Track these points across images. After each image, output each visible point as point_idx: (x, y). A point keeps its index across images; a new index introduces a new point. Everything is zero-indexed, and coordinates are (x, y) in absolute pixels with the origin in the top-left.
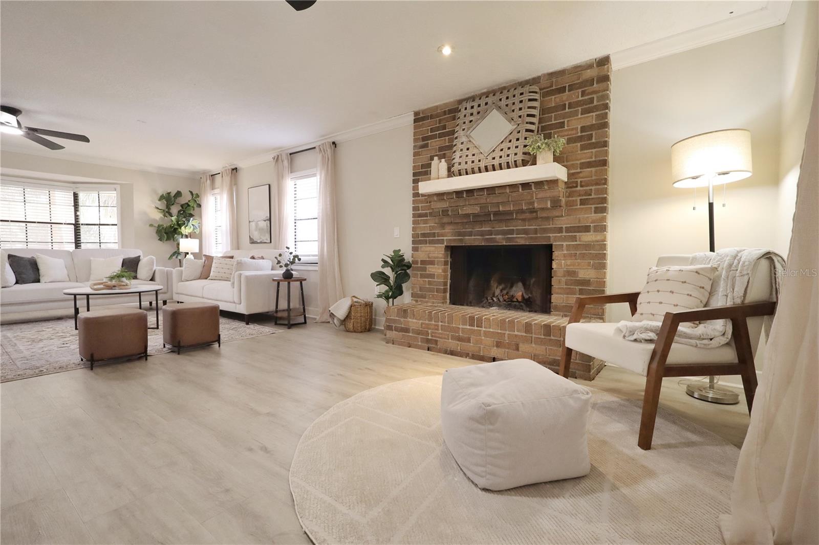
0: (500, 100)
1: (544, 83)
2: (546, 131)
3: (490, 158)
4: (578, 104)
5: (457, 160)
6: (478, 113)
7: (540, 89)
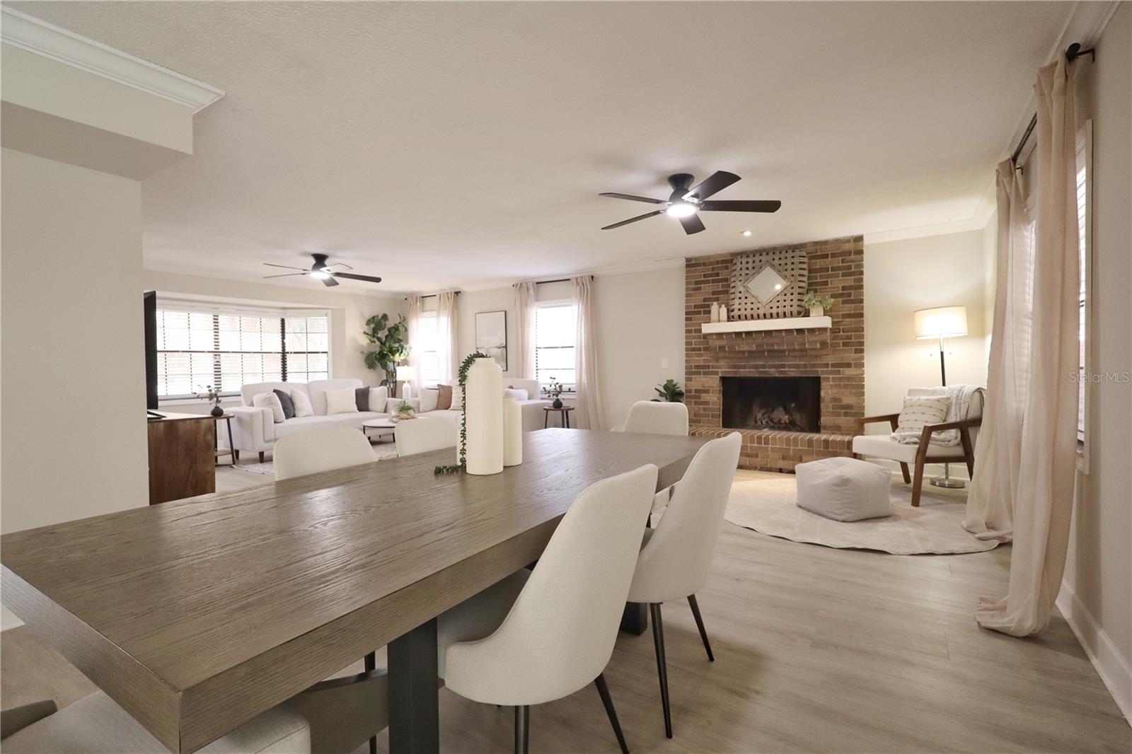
0: (774, 259)
1: (810, 249)
2: (813, 287)
3: (768, 307)
4: (838, 268)
5: (736, 307)
6: (754, 268)
7: (807, 253)
